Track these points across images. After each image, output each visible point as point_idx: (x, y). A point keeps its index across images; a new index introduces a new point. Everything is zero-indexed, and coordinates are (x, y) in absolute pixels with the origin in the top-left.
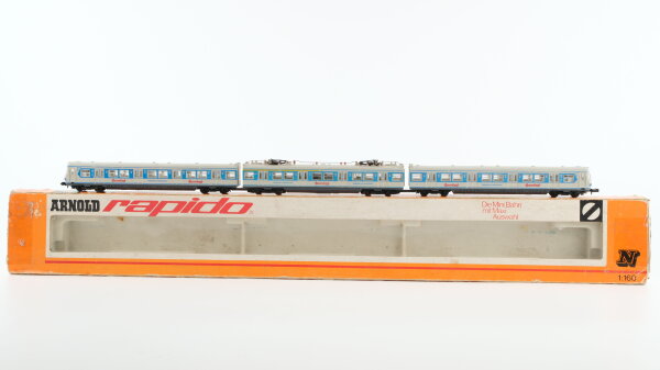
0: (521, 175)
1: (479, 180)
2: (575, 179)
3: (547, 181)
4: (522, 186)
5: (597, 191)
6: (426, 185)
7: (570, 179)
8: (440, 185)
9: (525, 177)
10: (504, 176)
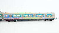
0: (36, 15)
1: (25, 17)
2: (51, 16)
3: (44, 17)
4: (37, 18)
5: (57, 19)
6: (9, 18)
7: (50, 16)
8: (13, 18)
9: (38, 16)
10: (32, 15)
